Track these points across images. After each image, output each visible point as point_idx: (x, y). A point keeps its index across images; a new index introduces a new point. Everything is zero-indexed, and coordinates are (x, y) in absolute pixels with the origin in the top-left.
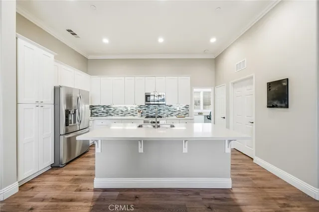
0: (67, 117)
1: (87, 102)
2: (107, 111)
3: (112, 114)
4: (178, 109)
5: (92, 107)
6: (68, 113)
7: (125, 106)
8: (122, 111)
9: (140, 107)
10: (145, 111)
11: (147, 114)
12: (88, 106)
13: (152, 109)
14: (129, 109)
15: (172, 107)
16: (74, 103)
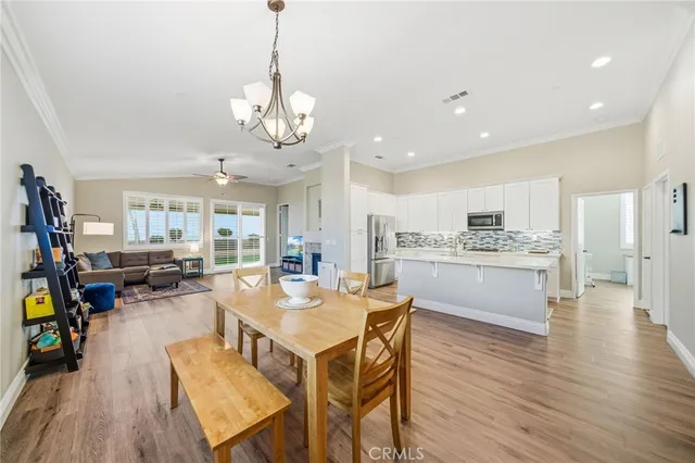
0: (376, 245)
1: (393, 229)
2: (418, 240)
3: (423, 244)
5: (398, 235)
6: (377, 239)
7: (439, 232)
8: (436, 241)
9: (463, 234)
10: (471, 241)
11: (474, 245)
12: (394, 234)
15: (521, 235)
16: (381, 230)
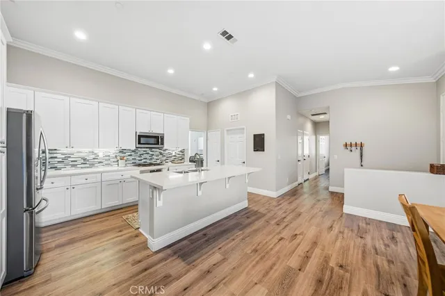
3: (59, 166)
4: (174, 154)
7: (91, 150)
8: (85, 159)
9: (122, 151)
10: (131, 158)
11: (133, 161)
13: (141, 155)
14: (101, 155)
15: (167, 152)
